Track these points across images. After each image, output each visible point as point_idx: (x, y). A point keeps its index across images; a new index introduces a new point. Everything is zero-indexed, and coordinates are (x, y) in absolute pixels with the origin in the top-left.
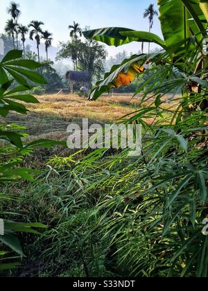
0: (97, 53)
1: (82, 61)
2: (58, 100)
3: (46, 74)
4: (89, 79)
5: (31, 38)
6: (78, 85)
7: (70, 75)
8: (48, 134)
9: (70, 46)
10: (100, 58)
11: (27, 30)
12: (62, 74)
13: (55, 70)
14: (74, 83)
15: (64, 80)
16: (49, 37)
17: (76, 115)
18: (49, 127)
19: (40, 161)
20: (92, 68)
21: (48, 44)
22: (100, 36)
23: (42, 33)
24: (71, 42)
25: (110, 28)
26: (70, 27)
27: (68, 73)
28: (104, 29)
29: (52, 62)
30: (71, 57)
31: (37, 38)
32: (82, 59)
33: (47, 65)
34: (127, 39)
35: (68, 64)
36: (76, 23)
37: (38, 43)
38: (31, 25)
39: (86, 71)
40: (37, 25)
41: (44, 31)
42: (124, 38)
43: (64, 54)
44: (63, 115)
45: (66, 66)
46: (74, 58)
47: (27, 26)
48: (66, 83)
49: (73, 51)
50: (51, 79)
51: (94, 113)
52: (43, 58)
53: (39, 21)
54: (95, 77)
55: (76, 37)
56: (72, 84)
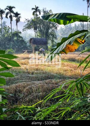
0: (51, 25)
1: (41, 31)
2: (24, 59)
3: (16, 40)
4: (46, 43)
5: (7, 17)
6: (38, 47)
7: (33, 41)
8: (17, 85)
9: (33, 21)
10: (53, 28)
11: (4, 12)
12: (27, 40)
13: (22, 38)
14: (35, 46)
15: (28, 44)
16: (19, 16)
17: (37, 70)
18: (18, 79)
19: (11, 105)
20: (48, 35)
21: (18, 21)
22: (54, 19)
23: (14, 13)
24: (33, 19)
25: (60, 14)
26: (33, 9)
27: (31, 39)
28: (56, 14)
29: (20, 33)
30: (33, 29)
31: (11, 17)
32: (41, 29)
33: (17, 34)
34: (72, 20)
35: (31, 33)
36: (37, 6)
37: (11, 20)
38: (7, 9)
39: (44, 38)
40: (10, 8)
41: (15, 12)
42: (70, 20)
43: (29, 27)
44: (27, 69)
45: (29, 35)
46: (35, 29)
47: (4, 10)
48: (30, 46)
49: (35, 24)
50: (19, 43)
51: (49, 68)
52: (14, 29)
53: (12, 6)
54: (50, 41)
55: (37, 15)
56: (33, 46)
